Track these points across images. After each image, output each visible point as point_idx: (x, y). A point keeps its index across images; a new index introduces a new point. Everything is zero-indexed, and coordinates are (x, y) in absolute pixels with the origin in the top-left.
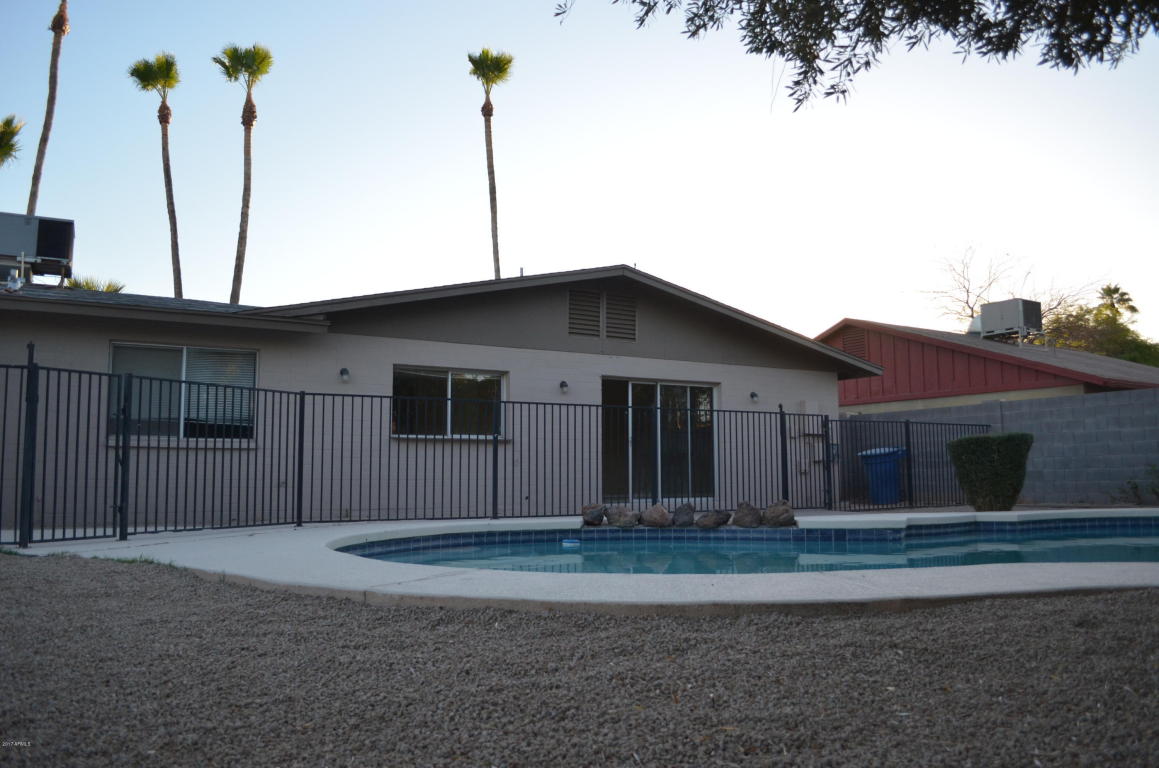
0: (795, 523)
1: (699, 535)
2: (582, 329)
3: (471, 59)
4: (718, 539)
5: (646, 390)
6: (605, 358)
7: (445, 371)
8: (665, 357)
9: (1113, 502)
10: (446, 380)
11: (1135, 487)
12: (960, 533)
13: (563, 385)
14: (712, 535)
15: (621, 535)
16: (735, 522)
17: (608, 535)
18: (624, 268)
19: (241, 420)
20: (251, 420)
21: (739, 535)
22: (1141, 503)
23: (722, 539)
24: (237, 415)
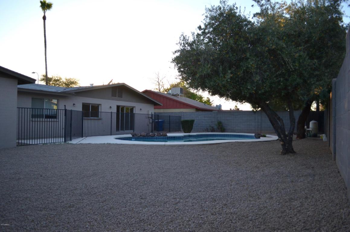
0: (166, 135)
1: (151, 138)
2: (114, 95)
3: (41, 2)
4: (154, 138)
5: (123, 108)
6: (117, 101)
7: (90, 104)
8: (127, 101)
9: (203, 131)
10: (90, 106)
11: (207, 129)
12: (188, 137)
13: (111, 107)
14: (153, 138)
15: (138, 138)
16: (157, 135)
17: (136, 138)
18: (124, 83)
19: (54, 115)
20: (56, 114)
21: (158, 138)
22: (208, 132)
23: (155, 138)
24: (53, 113)
